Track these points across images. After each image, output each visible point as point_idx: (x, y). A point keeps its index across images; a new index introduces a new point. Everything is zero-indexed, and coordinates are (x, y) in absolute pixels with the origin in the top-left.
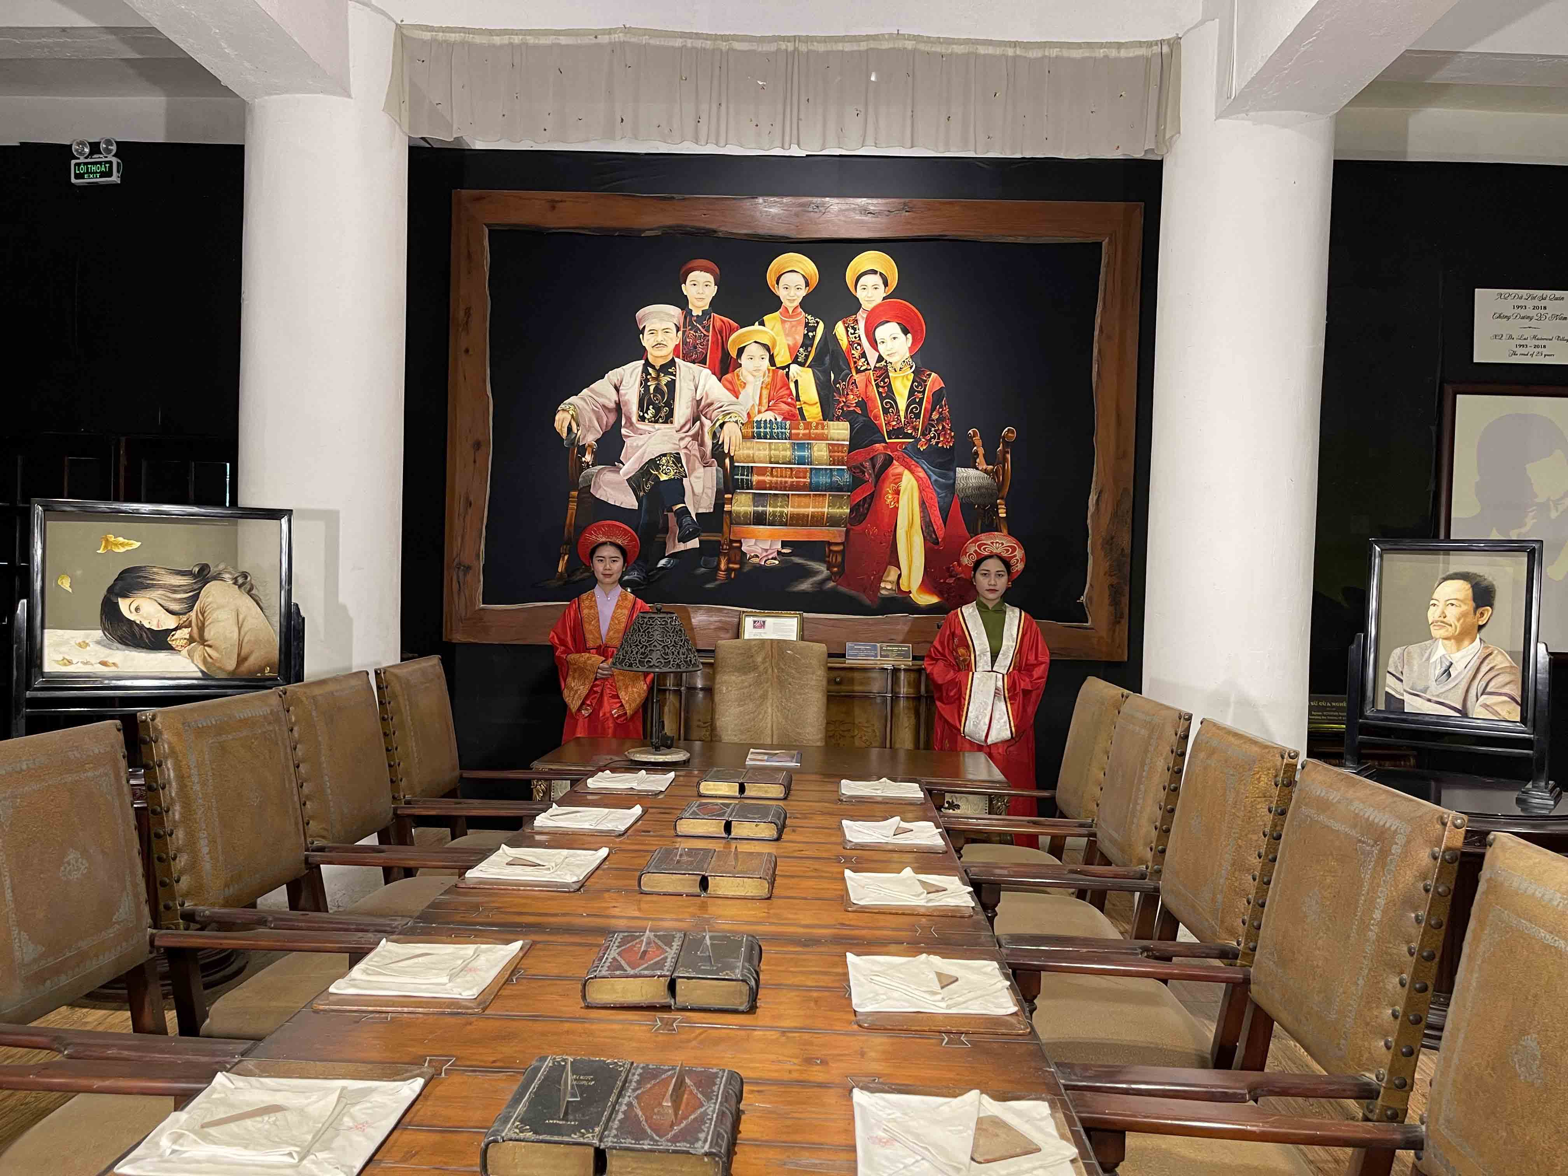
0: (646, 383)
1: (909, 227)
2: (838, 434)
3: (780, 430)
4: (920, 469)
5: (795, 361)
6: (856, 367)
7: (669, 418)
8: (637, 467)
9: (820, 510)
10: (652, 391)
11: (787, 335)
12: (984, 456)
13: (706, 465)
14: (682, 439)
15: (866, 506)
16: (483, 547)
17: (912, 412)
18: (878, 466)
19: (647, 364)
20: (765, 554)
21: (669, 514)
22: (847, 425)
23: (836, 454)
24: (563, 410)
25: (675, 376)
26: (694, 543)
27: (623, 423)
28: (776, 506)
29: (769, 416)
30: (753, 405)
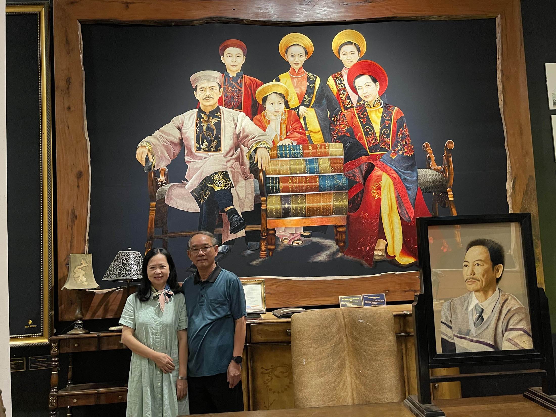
0: (200, 125)
1: (371, 12)
2: (336, 151)
3: (296, 151)
4: (393, 172)
5: (302, 104)
6: (344, 106)
7: (218, 148)
8: (198, 182)
9: (328, 204)
10: (205, 129)
11: (295, 87)
12: (435, 160)
13: (247, 178)
14: (228, 161)
15: (359, 199)
17: (384, 134)
18: (364, 171)
19: (200, 111)
20: (292, 237)
21: (222, 214)
22: (341, 145)
23: (336, 165)
24: (142, 146)
25: (220, 118)
26: (242, 233)
27: (186, 153)
28: (298, 203)
29: (287, 142)
30: (276, 135)
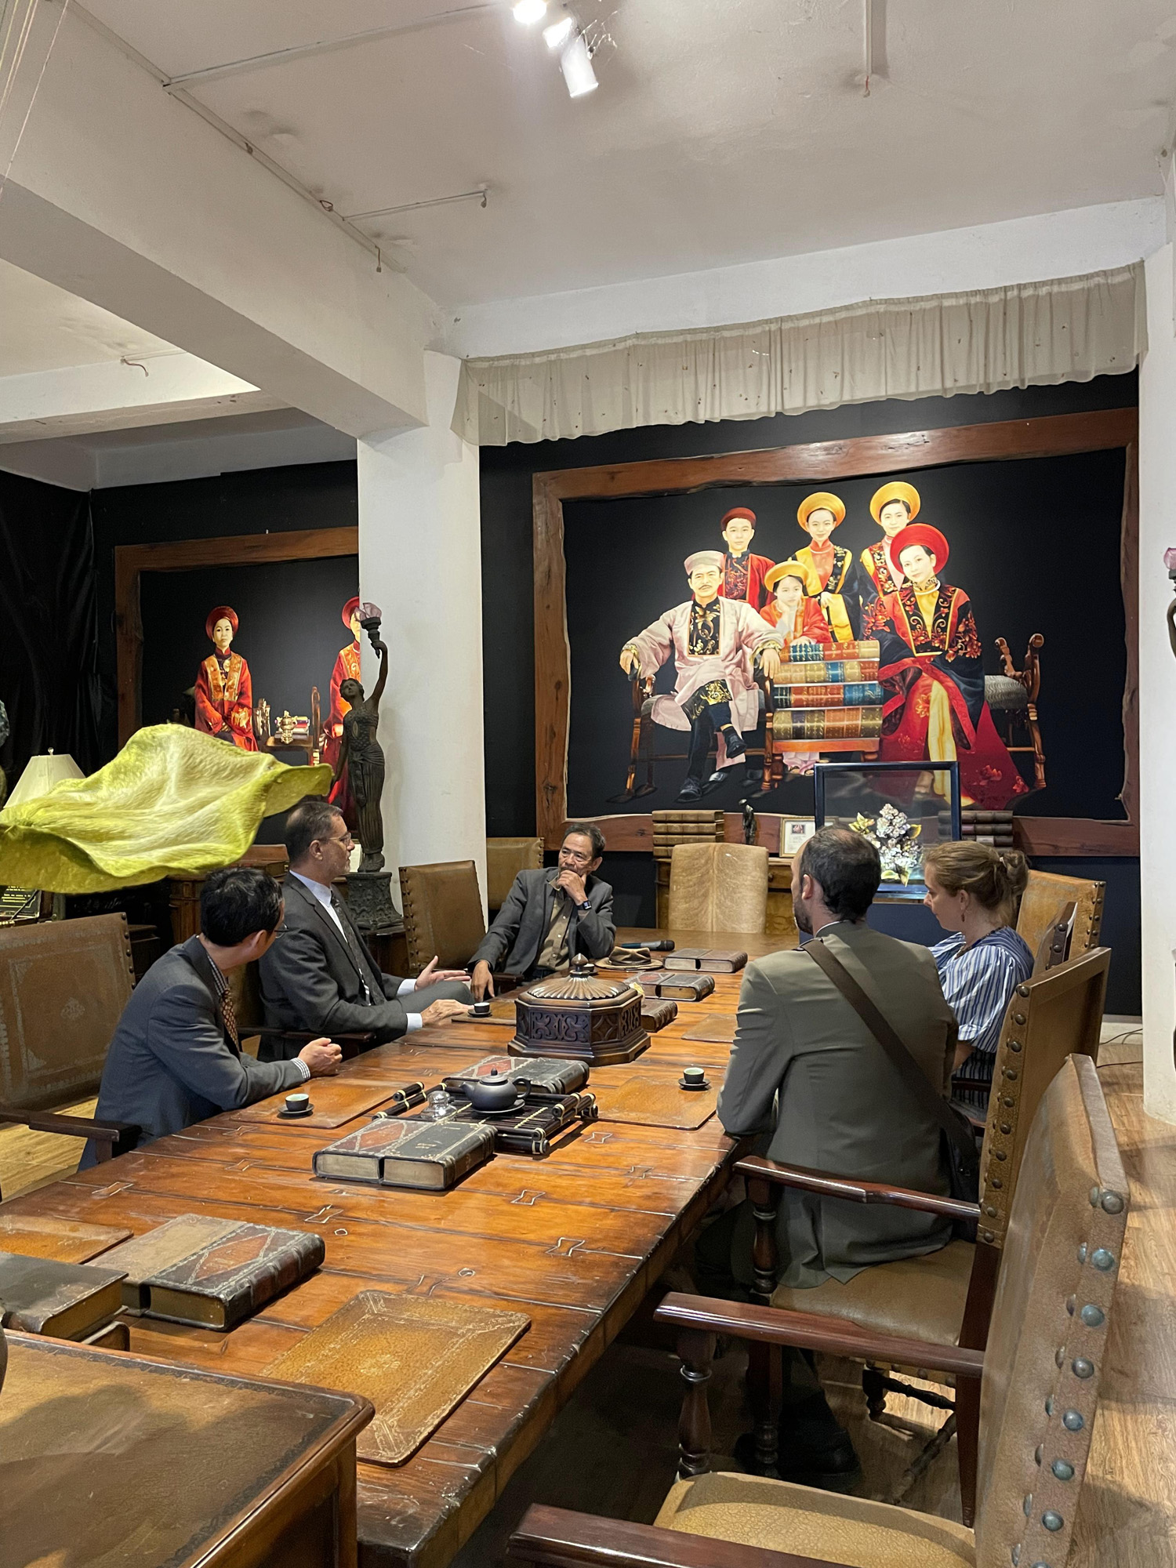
0: (695, 621)
1: (929, 456)
2: (869, 652)
4: (949, 679)
5: (826, 589)
6: (883, 590)
7: (715, 650)
8: (690, 694)
9: (854, 722)
10: (700, 627)
11: (817, 567)
12: (1012, 663)
13: (749, 688)
14: (727, 667)
15: (898, 716)
16: (565, 770)
17: (938, 626)
18: (908, 679)
19: (695, 604)
20: (804, 765)
21: (718, 733)
22: (877, 643)
23: (868, 670)
24: (626, 650)
25: (719, 612)
26: (741, 758)
27: (676, 657)
28: (813, 722)
29: (804, 641)
30: (789, 633)
